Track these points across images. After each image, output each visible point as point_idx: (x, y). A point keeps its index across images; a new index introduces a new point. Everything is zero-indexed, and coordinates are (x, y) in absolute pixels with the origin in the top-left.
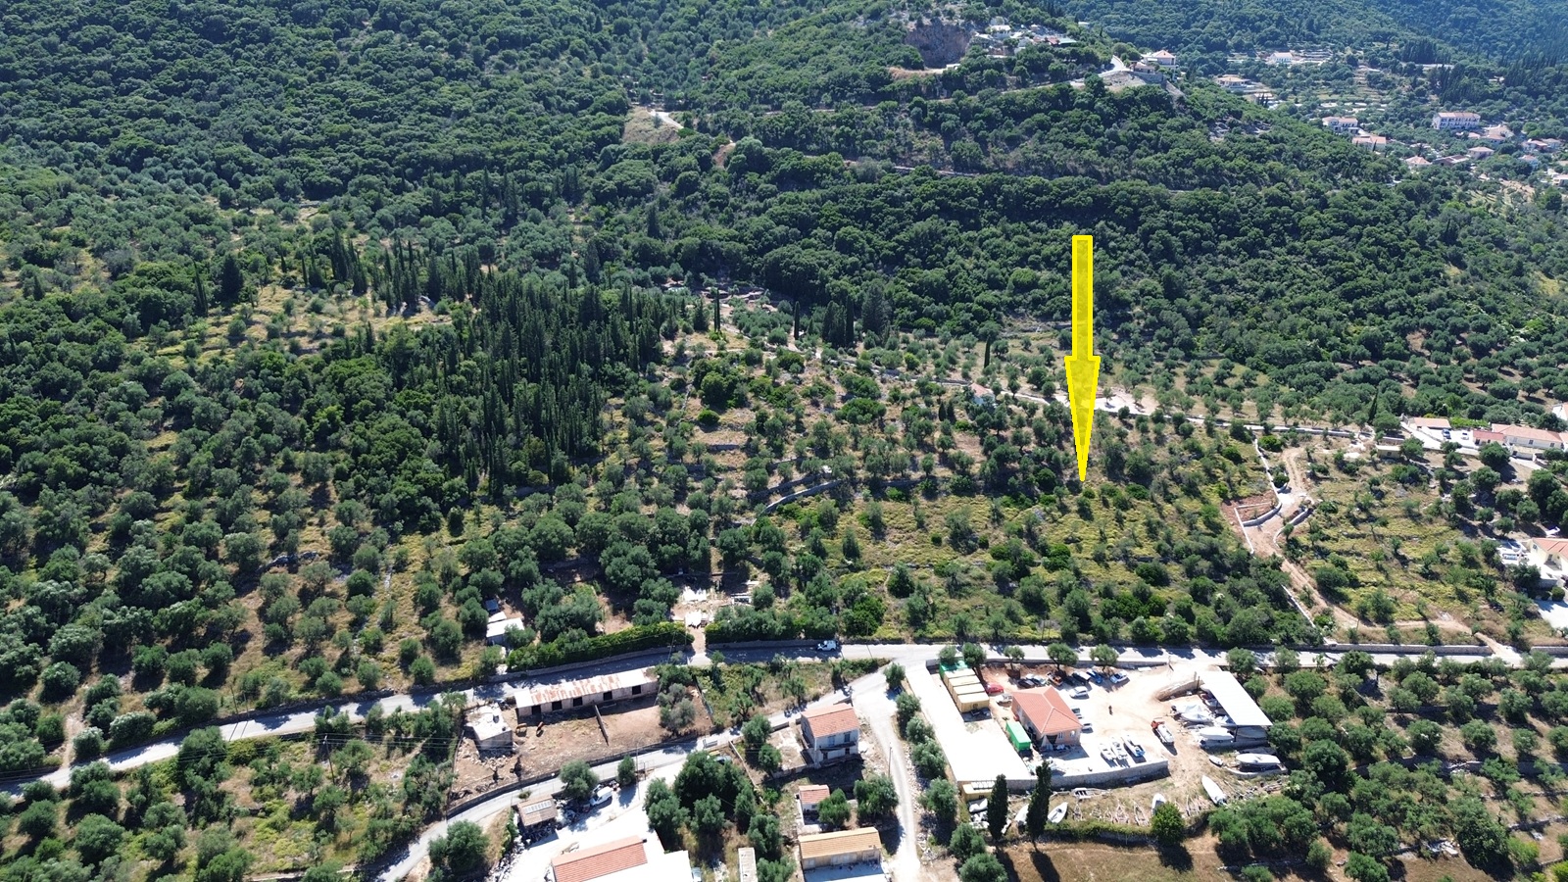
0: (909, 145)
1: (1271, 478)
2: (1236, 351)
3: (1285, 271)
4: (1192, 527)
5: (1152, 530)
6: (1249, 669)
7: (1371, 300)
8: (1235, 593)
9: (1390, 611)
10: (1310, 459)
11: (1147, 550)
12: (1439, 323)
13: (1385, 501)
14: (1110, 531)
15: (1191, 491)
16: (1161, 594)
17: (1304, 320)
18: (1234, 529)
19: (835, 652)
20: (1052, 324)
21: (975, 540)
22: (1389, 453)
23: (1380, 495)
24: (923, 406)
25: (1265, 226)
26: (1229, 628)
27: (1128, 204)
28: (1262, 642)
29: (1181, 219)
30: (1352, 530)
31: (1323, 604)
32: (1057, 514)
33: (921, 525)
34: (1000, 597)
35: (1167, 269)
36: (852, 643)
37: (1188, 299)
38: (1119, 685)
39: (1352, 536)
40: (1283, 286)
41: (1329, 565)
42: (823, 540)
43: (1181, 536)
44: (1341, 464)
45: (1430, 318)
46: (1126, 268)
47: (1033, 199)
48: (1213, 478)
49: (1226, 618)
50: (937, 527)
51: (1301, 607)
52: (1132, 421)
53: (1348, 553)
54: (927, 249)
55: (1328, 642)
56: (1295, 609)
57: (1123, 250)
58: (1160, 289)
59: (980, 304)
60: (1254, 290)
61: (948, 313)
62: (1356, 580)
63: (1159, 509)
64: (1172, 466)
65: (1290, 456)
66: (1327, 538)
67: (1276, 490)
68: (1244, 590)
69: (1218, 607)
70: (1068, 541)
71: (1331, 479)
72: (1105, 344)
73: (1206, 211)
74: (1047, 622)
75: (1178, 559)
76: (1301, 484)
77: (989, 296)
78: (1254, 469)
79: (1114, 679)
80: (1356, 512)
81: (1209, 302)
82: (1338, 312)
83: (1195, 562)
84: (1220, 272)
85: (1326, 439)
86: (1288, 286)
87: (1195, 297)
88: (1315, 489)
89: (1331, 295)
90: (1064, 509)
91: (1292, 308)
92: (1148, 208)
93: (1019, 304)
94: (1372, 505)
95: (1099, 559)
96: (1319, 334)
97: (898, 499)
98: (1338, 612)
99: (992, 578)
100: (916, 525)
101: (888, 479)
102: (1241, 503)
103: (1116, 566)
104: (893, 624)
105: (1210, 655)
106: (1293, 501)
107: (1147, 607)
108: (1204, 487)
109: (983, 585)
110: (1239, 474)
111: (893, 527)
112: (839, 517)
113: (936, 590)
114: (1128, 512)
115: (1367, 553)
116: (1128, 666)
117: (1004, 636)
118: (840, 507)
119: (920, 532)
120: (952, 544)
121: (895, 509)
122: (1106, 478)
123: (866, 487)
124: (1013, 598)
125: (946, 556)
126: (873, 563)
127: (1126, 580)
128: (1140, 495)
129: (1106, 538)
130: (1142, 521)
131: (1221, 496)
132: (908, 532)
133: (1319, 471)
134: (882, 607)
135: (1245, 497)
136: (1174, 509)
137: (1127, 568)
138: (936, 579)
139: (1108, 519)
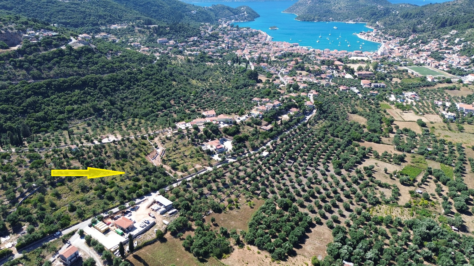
0: (14, 75)
1: (154, 146)
2: (134, 115)
3: (138, 91)
4: (141, 165)
5: (132, 169)
6: (164, 192)
7: (160, 94)
8: (155, 177)
9: (187, 168)
10: (161, 139)
11: (132, 174)
12: (176, 97)
15: (138, 156)
16: (139, 183)
17: (147, 103)
18: (150, 162)
19: (61, 234)
20: (83, 120)
21: (88, 188)
22: (176, 133)
23: (177, 143)
24: (57, 156)
25: (129, 80)
26: (157, 185)
27: (92, 81)
28: (165, 185)
29: (108, 83)
30: (174, 153)
31: (174, 172)
33: (71, 190)
34: (101, 200)
35: (109, 98)
36: (64, 230)
37: (117, 104)
38: (138, 209)
39: (175, 154)
40: (139, 95)
41: (172, 163)
42: (42, 206)
43: (139, 168)
44: (167, 138)
46: (98, 99)
47: (63, 85)
48: (141, 151)
49: (156, 183)
50: (76, 189)
51: (170, 174)
52: (117, 143)
53: (175, 158)
54: (34, 107)
55: (178, 180)
56: (169, 175)
57: (95, 95)
58: (109, 103)
60: (133, 98)
61: (49, 124)
62: (179, 164)
63: (131, 163)
64: (131, 151)
65: (156, 140)
66: (170, 156)
67: (156, 149)
68: (157, 175)
69: (153, 181)
70: (112, 179)
71: (166, 143)
73: (114, 79)
74: (116, 201)
75: (140, 174)
76: (161, 146)
77: (61, 116)
78: (149, 146)
79: (136, 208)
80: (174, 148)
81: (123, 104)
82: (154, 99)
83: (144, 173)
84: (123, 95)
85: (162, 133)
86: (140, 95)
87: (119, 103)
88: (164, 146)
89: (151, 95)
91: (143, 101)
92: (98, 81)
93: (71, 116)
94: (177, 146)
95: (122, 181)
96: (152, 106)
97: (61, 185)
98: (177, 172)
99: (97, 196)
100: (69, 190)
101: (56, 181)
102: (149, 155)
103: (126, 181)
104: (74, 220)
105: (155, 193)
106: (160, 150)
107: (138, 188)
108: (140, 154)
109: (95, 199)
110: (147, 148)
111: (63, 194)
112: (44, 197)
113: (83, 206)
114: (124, 166)
115: (179, 157)
116: (138, 203)
117: (106, 209)
118: (43, 194)
119: (72, 192)
120: (82, 192)
121: (61, 188)
122: (116, 160)
123: (50, 186)
124: (104, 199)
125: (82, 196)
126: (61, 206)
127: (130, 183)
128: (126, 161)
129: (121, 175)
130: (129, 167)
131: (145, 155)
132: (68, 193)
133: (163, 141)
134: (69, 217)
135: (150, 153)
136: (135, 162)
137: (129, 180)
138: (82, 203)
139: (120, 170)
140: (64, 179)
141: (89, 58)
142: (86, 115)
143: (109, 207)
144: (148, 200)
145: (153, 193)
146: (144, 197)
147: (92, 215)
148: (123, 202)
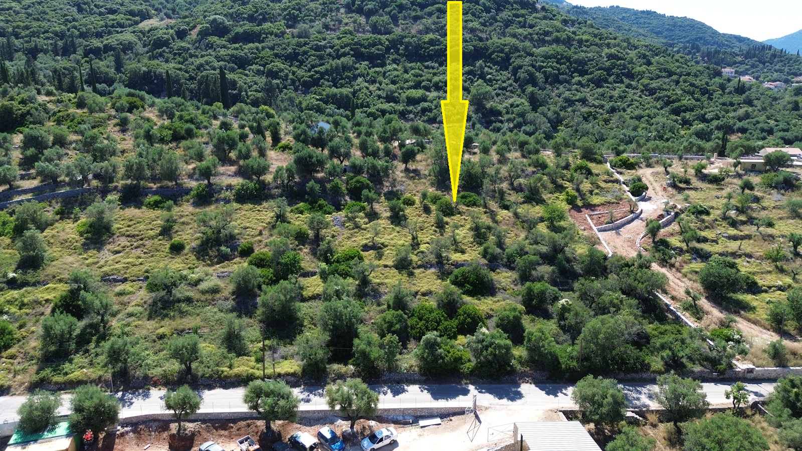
0: (340, 22)
3: (625, 97)
4: (532, 232)
5: (479, 234)
6: (615, 415)
8: (587, 299)
10: (668, 172)
11: (472, 256)
13: (764, 204)
14: (424, 237)
15: (533, 197)
16: (479, 305)
17: (644, 125)
18: (585, 233)
21: (235, 248)
22: (754, 165)
23: (757, 199)
25: (608, 71)
26: (578, 348)
27: (502, 51)
28: (633, 369)
29: (543, 62)
31: (716, 313)
32: (361, 221)
33: (166, 233)
35: (530, 89)
37: (549, 109)
40: (624, 105)
41: (714, 268)
43: (515, 238)
44: (703, 176)
46: (500, 92)
47: (428, 48)
49: (572, 331)
51: (687, 317)
52: (476, 150)
53: (734, 255)
55: (741, 365)
56: (677, 320)
57: (497, 81)
60: (602, 107)
62: (755, 283)
63: (493, 215)
65: (646, 173)
66: (705, 240)
67: (634, 199)
69: (562, 317)
70: (366, 248)
71: (696, 189)
73: (562, 58)
74: (291, 349)
75: (509, 264)
76: (661, 193)
77: (386, 106)
78: (606, 181)
80: (732, 213)
83: (532, 267)
84: (574, 95)
85: (680, 161)
86: (629, 106)
88: (679, 196)
89: (662, 112)
90: (373, 216)
92: (518, 54)
94: (752, 209)
95: (403, 265)
99: (230, 291)
100: (158, 232)
101: (154, 186)
102: (593, 211)
103: (423, 275)
104: (12, 364)
105: (548, 393)
106: (655, 207)
107: (454, 323)
108: (549, 195)
109: (213, 300)
110: (590, 185)
111: (123, 235)
112: (52, 225)
113: (130, 309)
114: (452, 217)
115: (759, 254)
116: (401, 418)
117: (200, 374)
118: (63, 214)
119: (160, 240)
120: (198, 252)
121: (141, 216)
122: (434, 189)
123: (119, 194)
124: (251, 317)
125: (180, 266)
126: (54, 277)
127: (433, 289)
128: (470, 202)
129: (418, 244)
130: (468, 226)
131: (569, 204)
132: (141, 239)
133: (680, 182)
134: (15, 336)
135: (599, 206)
136: (510, 214)
137: (438, 276)
138: (141, 295)
139: (426, 225)
140: (188, 191)
141: (517, 16)
143: (226, 369)
144: (480, 422)
145: (533, 386)
146: (466, 392)
147: (100, 377)
148: (325, 368)
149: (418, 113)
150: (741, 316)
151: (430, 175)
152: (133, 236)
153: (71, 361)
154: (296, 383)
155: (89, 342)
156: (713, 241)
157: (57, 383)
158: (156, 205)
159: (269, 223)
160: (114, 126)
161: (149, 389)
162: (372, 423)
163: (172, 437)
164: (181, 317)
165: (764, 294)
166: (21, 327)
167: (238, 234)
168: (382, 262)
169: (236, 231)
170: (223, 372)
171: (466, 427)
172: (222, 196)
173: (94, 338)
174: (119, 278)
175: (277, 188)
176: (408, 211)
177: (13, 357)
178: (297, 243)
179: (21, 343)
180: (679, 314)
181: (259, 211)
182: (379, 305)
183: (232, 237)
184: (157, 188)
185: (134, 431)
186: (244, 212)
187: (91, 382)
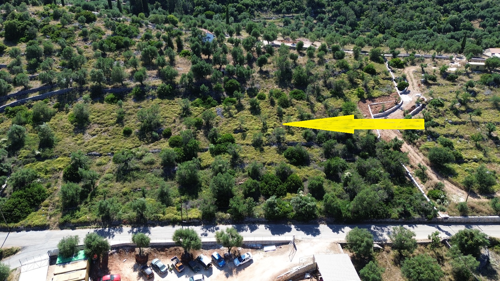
2: (381, 27)
8: (362, 172)
9: (491, 184)
10: (423, 72)
11: (298, 137)
13: (478, 98)
14: (270, 123)
15: (338, 93)
16: (299, 172)
17: (418, 14)
20: (281, 15)
21: (161, 132)
22: (478, 66)
23: (475, 94)
24: (163, 42)
26: (352, 205)
28: (381, 217)
30: (455, 119)
31: (435, 179)
32: (233, 111)
33: (120, 121)
34: (160, 179)
38: (241, 268)
39: (455, 123)
41: (439, 146)
42: (26, 135)
44: (445, 74)
45: (482, 13)
48: (354, 85)
49: (352, 194)
50: (133, 124)
51: (417, 181)
52: (305, 52)
53: (453, 136)
55: (441, 215)
56: (412, 184)
59: (243, 5)
62: (461, 157)
63: (312, 106)
64: (325, 77)
65: (409, 71)
66: (437, 125)
67: (399, 92)
68: (369, 169)
69: (346, 184)
70: (236, 131)
71: (438, 85)
72: (308, 24)
74: (196, 201)
75: (319, 144)
76: (417, 88)
78: (383, 79)
79: (236, 261)
80: (457, 105)
81: (367, 4)
82: (435, 10)
83: (332, 146)
85: (433, 60)
88: (428, 91)
90: (240, 108)
91: (411, 8)
93: (265, 5)
94: (470, 102)
95: (258, 144)
96: (426, 20)
98: (448, 186)
99: (160, 163)
100: (115, 121)
101: (110, 87)
102: (373, 101)
103: (269, 150)
104: (48, 210)
105: (334, 231)
106: (411, 99)
107: (285, 185)
108: (347, 91)
109: (151, 169)
110: (373, 82)
111: (95, 123)
112: (54, 115)
113: (106, 175)
114: (287, 109)
115: (467, 135)
116: (255, 246)
117: (148, 218)
118: (60, 108)
119: (117, 127)
120: (140, 135)
121: (105, 109)
122: (277, 86)
123: (89, 93)
124: (172, 180)
125: (130, 145)
126: (61, 153)
127: (274, 161)
128: (299, 97)
129: (267, 128)
130: (297, 115)
131: (359, 97)
132: (107, 126)
133: (430, 79)
134: (46, 193)
135: (377, 98)
136: (323, 106)
137: (277, 151)
138: (111, 166)
139: (272, 114)
140: (130, 90)
142: (290, 9)
143: (161, 215)
144: (296, 249)
145: (326, 225)
146: (289, 230)
147: (96, 220)
148: (214, 215)
149: (270, 5)
150: (448, 180)
151: (275, 76)
152: (102, 124)
153: (79, 209)
154: (199, 223)
155: (86, 197)
156: (442, 126)
157: (73, 223)
158: (111, 101)
159: (179, 114)
160: (79, 36)
161: (122, 226)
162: (240, 249)
163: (137, 256)
164: (134, 181)
165: (465, 165)
166: (48, 187)
167: (162, 122)
168: (245, 142)
169: (161, 120)
170: (160, 217)
171: (288, 253)
172: (150, 93)
173: (89, 194)
174: (97, 153)
175: (182, 87)
176: (262, 104)
177: (47, 206)
178: (196, 128)
179: (50, 197)
180: (413, 178)
181: (173, 104)
182: (244, 172)
183: (158, 125)
184: (111, 88)
185: (117, 252)
186: (164, 106)
187: (91, 222)
